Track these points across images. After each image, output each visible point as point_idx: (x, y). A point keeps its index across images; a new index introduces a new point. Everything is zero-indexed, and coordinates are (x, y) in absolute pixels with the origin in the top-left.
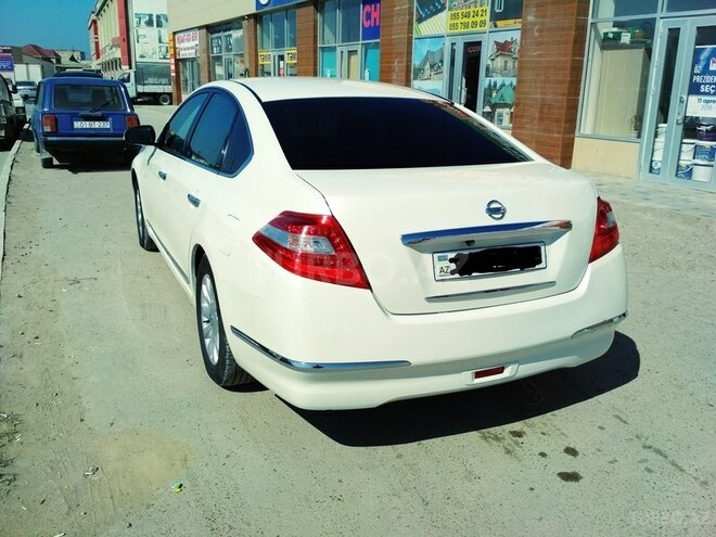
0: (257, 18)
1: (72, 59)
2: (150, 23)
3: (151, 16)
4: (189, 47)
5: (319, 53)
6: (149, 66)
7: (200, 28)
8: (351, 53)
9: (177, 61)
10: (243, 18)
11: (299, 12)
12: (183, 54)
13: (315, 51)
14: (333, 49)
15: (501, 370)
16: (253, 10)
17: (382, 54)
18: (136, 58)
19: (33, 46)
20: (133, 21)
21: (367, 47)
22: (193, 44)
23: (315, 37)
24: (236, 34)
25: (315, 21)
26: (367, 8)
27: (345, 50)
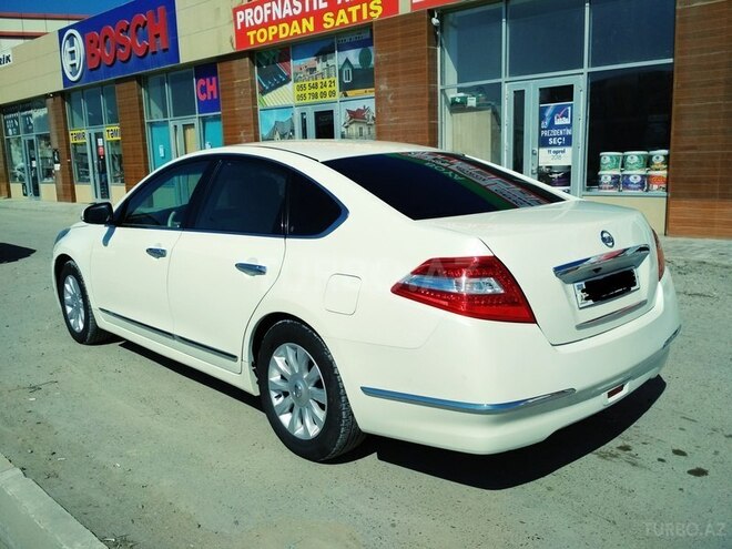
0: (63, 96)
5: (147, 128)
8: (187, 126)
10: (47, 96)
11: (119, 87)
13: (143, 126)
14: (164, 124)
15: (620, 389)
16: (60, 87)
17: (224, 126)
21: (204, 120)
23: (142, 112)
24: (37, 114)
25: (140, 96)
26: (202, 81)
27: (180, 125)
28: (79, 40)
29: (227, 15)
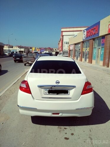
0: (83, 42)
1: (56, 50)
2: (66, 43)
3: (67, 42)
4: (72, 48)
5: (93, 48)
6: (65, 51)
7: (74, 44)
8: (99, 48)
9: (70, 50)
10: (80, 42)
11: (90, 41)
12: (71, 49)
13: (92, 48)
14: (96, 48)
15: (58, 114)
16: (82, 41)
17: (104, 49)
18: (63, 50)
19: (49, 48)
20: (64, 43)
21: (102, 47)
22: (72, 47)
23: (93, 45)
24: (79, 45)
25: (93, 42)
26: (103, 40)
27: (98, 48)
28: (86, 32)
29: (108, 26)
